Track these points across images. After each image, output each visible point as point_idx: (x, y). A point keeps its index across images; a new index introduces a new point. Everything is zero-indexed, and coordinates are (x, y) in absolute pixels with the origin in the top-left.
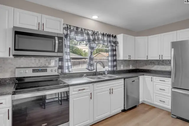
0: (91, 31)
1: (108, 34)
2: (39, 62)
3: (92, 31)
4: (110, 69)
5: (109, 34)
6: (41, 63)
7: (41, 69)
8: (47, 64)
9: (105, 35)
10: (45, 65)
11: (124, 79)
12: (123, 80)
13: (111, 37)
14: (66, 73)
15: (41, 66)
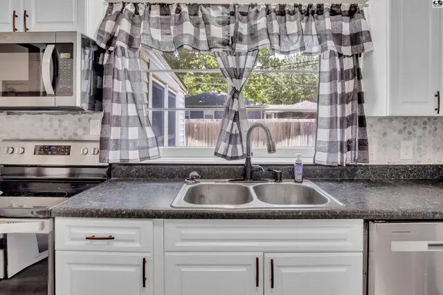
0: (220, 8)
1: (310, 6)
2: (60, 126)
3: (227, 6)
4: (323, 158)
5: (315, 5)
6: (66, 129)
7: (57, 147)
8: (80, 132)
9: (294, 13)
10: (76, 134)
11: (367, 222)
12: (359, 224)
13: (327, 14)
14: (130, 162)
15: (64, 138)
